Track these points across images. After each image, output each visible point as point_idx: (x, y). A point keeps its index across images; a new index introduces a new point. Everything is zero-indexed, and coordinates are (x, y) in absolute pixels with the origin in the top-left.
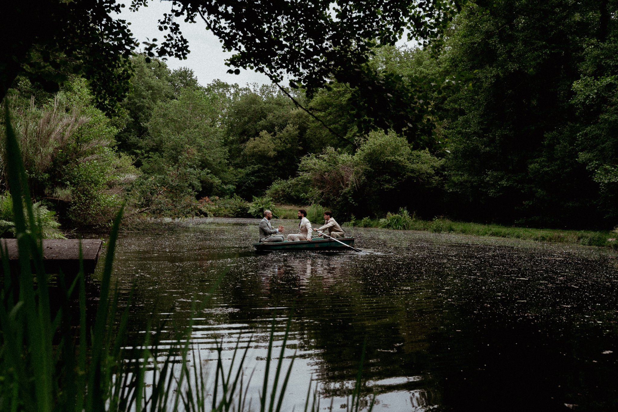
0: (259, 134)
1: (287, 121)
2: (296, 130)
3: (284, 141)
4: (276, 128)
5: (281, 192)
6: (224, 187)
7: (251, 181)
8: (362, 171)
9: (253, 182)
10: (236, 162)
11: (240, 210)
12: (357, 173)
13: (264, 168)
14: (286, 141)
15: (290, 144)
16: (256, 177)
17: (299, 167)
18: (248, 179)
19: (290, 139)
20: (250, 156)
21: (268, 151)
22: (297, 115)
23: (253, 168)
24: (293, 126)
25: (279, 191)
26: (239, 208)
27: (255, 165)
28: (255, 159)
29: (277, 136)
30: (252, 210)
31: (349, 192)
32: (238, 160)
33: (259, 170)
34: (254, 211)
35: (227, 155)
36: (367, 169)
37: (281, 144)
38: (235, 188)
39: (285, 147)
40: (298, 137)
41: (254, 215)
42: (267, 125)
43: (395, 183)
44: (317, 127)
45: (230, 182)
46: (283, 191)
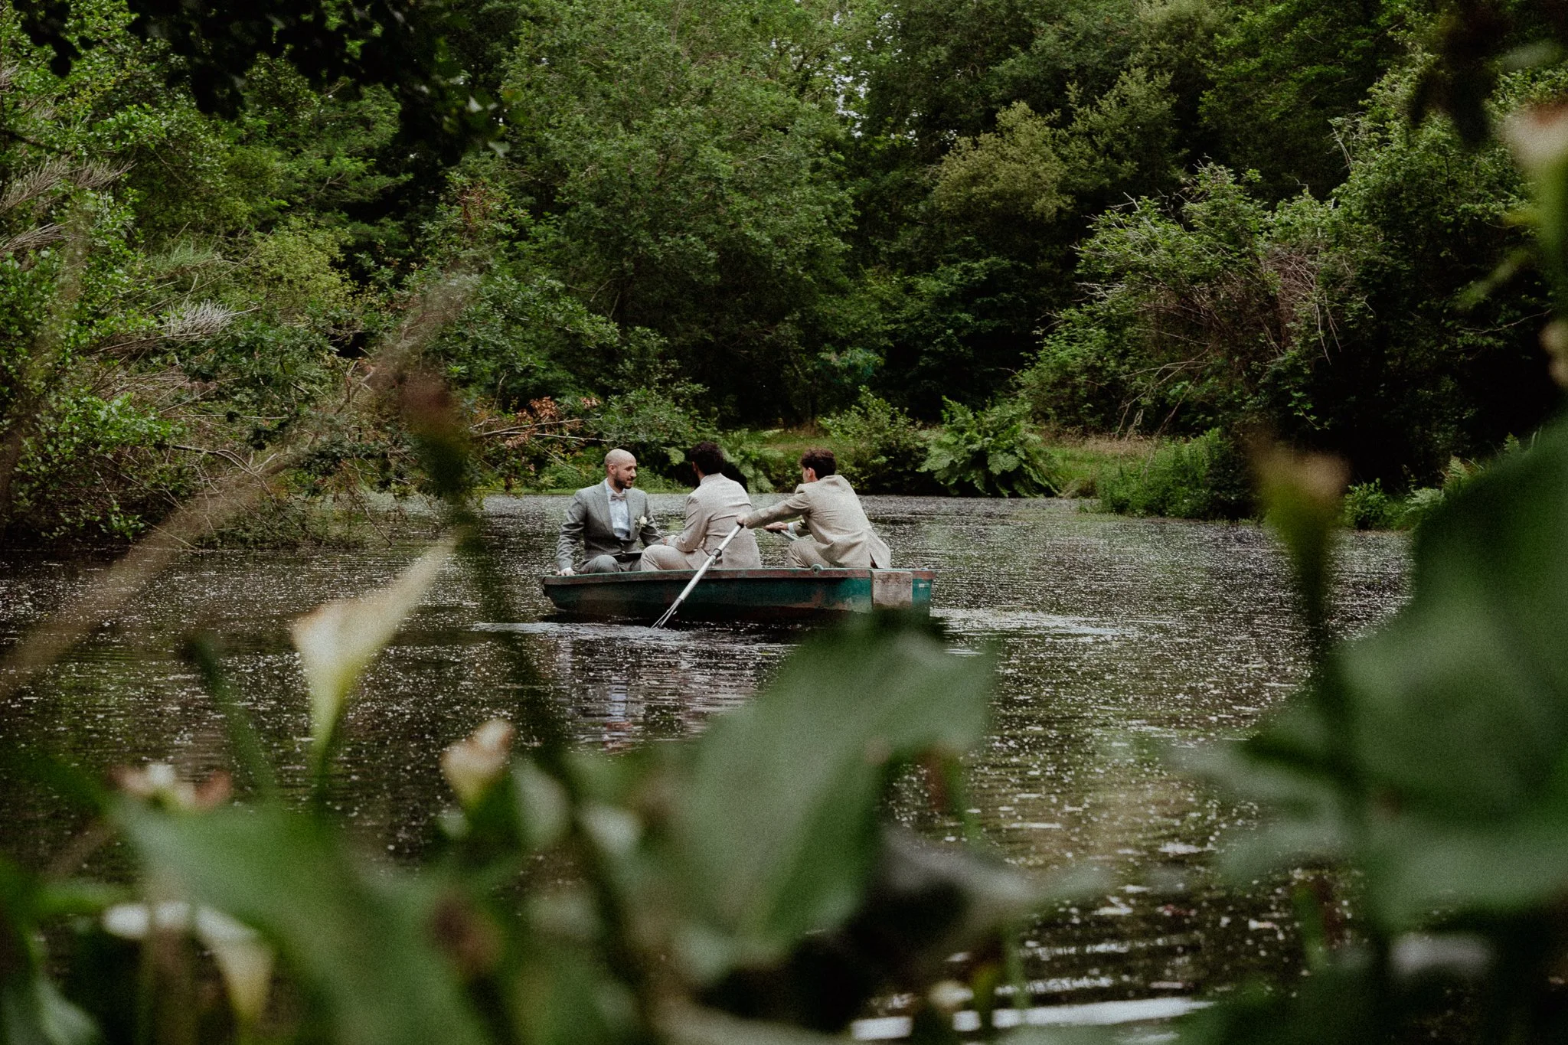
0: (995, 121)
1: (1127, 53)
2: (1165, 93)
3: (1109, 147)
4: (1073, 91)
5: (1083, 378)
6: (833, 358)
7: (957, 331)
8: (1352, 274)
9: (965, 333)
10: (897, 246)
11: (884, 459)
12: (1332, 280)
13: (1017, 270)
14: (1118, 146)
15: (1133, 158)
16: (982, 313)
17: (1079, 259)
18: (943, 320)
19: (1133, 138)
20: (955, 220)
21: (1033, 196)
22: (1169, 26)
23: (967, 271)
24: (1149, 79)
25: (1072, 375)
26: (883, 452)
27: (977, 257)
28: (977, 233)
29: (1078, 126)
30: (937, 461)
31: (1294, 370)
32: (905, 240)
33: (994, 282)
34: (946, 462)
35: (846, 218)
36: (1374, 263)
37: (1091, 160)
38: (881, 361)
39: (1112, 173)
40: (1172, 124)
41: (946, 480)
42: (1036, 79)
43: (1508, 321)
44: (1247, 78)
45: (861, 335)
46: (1090, 370)
